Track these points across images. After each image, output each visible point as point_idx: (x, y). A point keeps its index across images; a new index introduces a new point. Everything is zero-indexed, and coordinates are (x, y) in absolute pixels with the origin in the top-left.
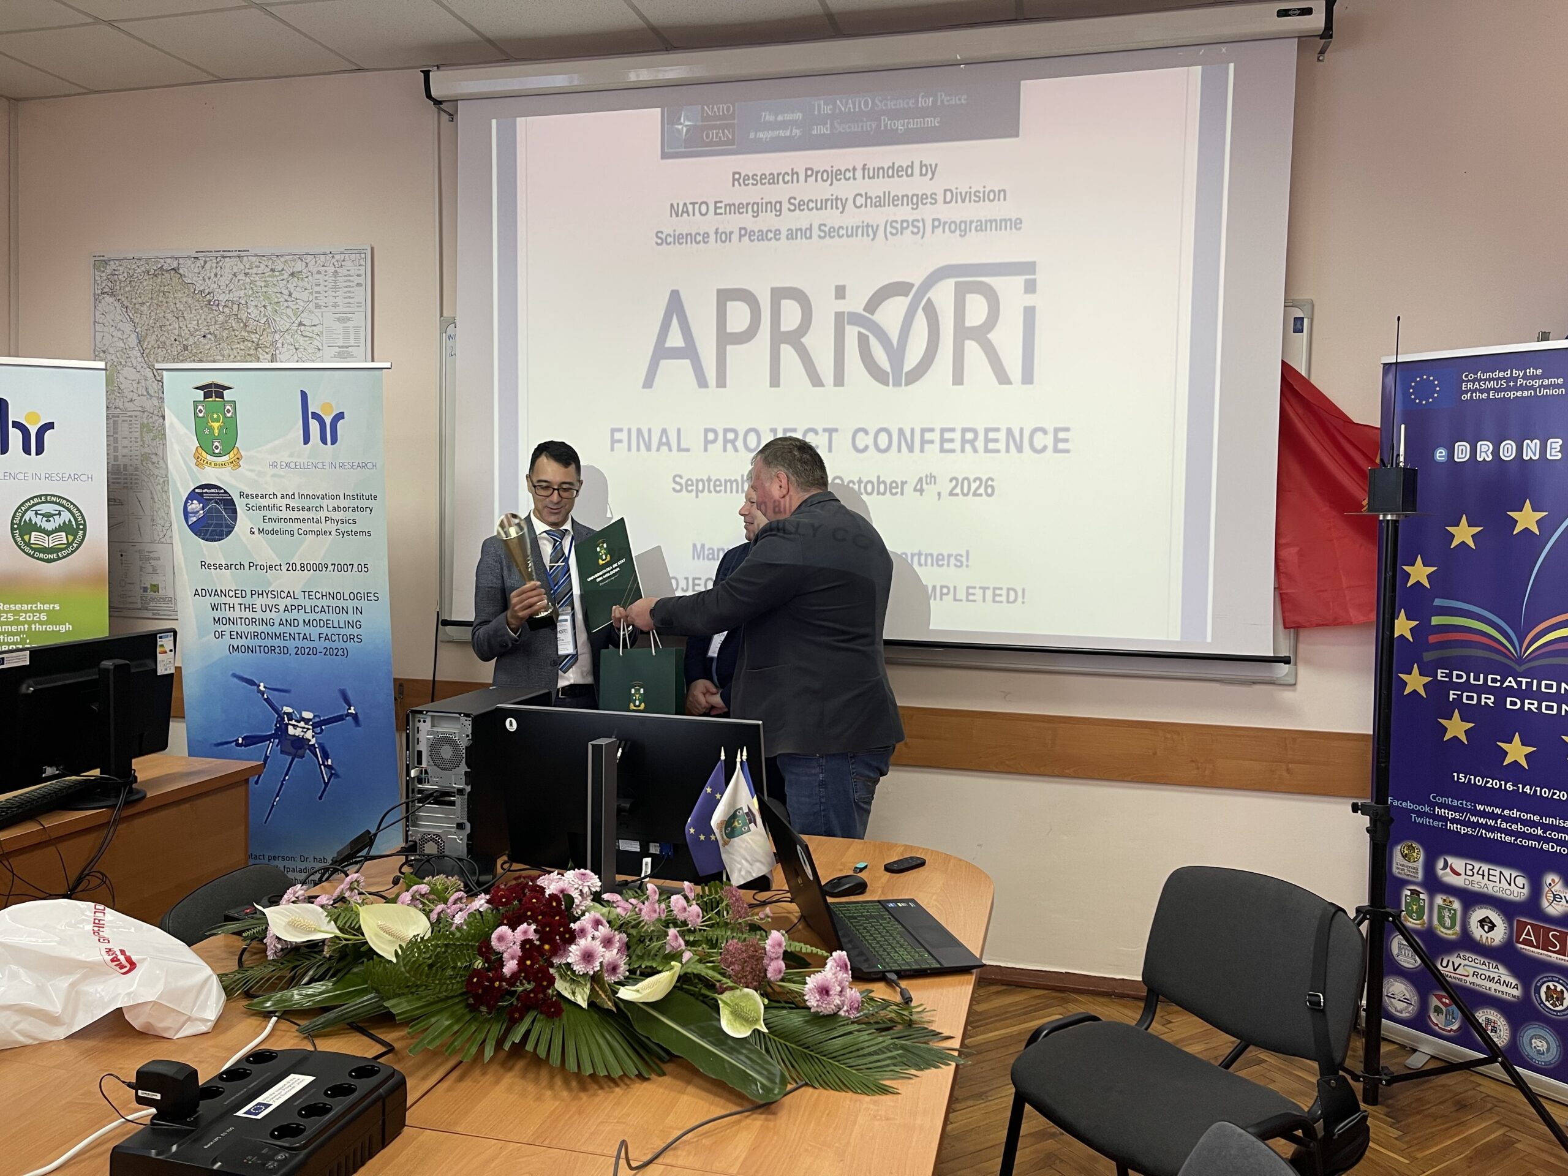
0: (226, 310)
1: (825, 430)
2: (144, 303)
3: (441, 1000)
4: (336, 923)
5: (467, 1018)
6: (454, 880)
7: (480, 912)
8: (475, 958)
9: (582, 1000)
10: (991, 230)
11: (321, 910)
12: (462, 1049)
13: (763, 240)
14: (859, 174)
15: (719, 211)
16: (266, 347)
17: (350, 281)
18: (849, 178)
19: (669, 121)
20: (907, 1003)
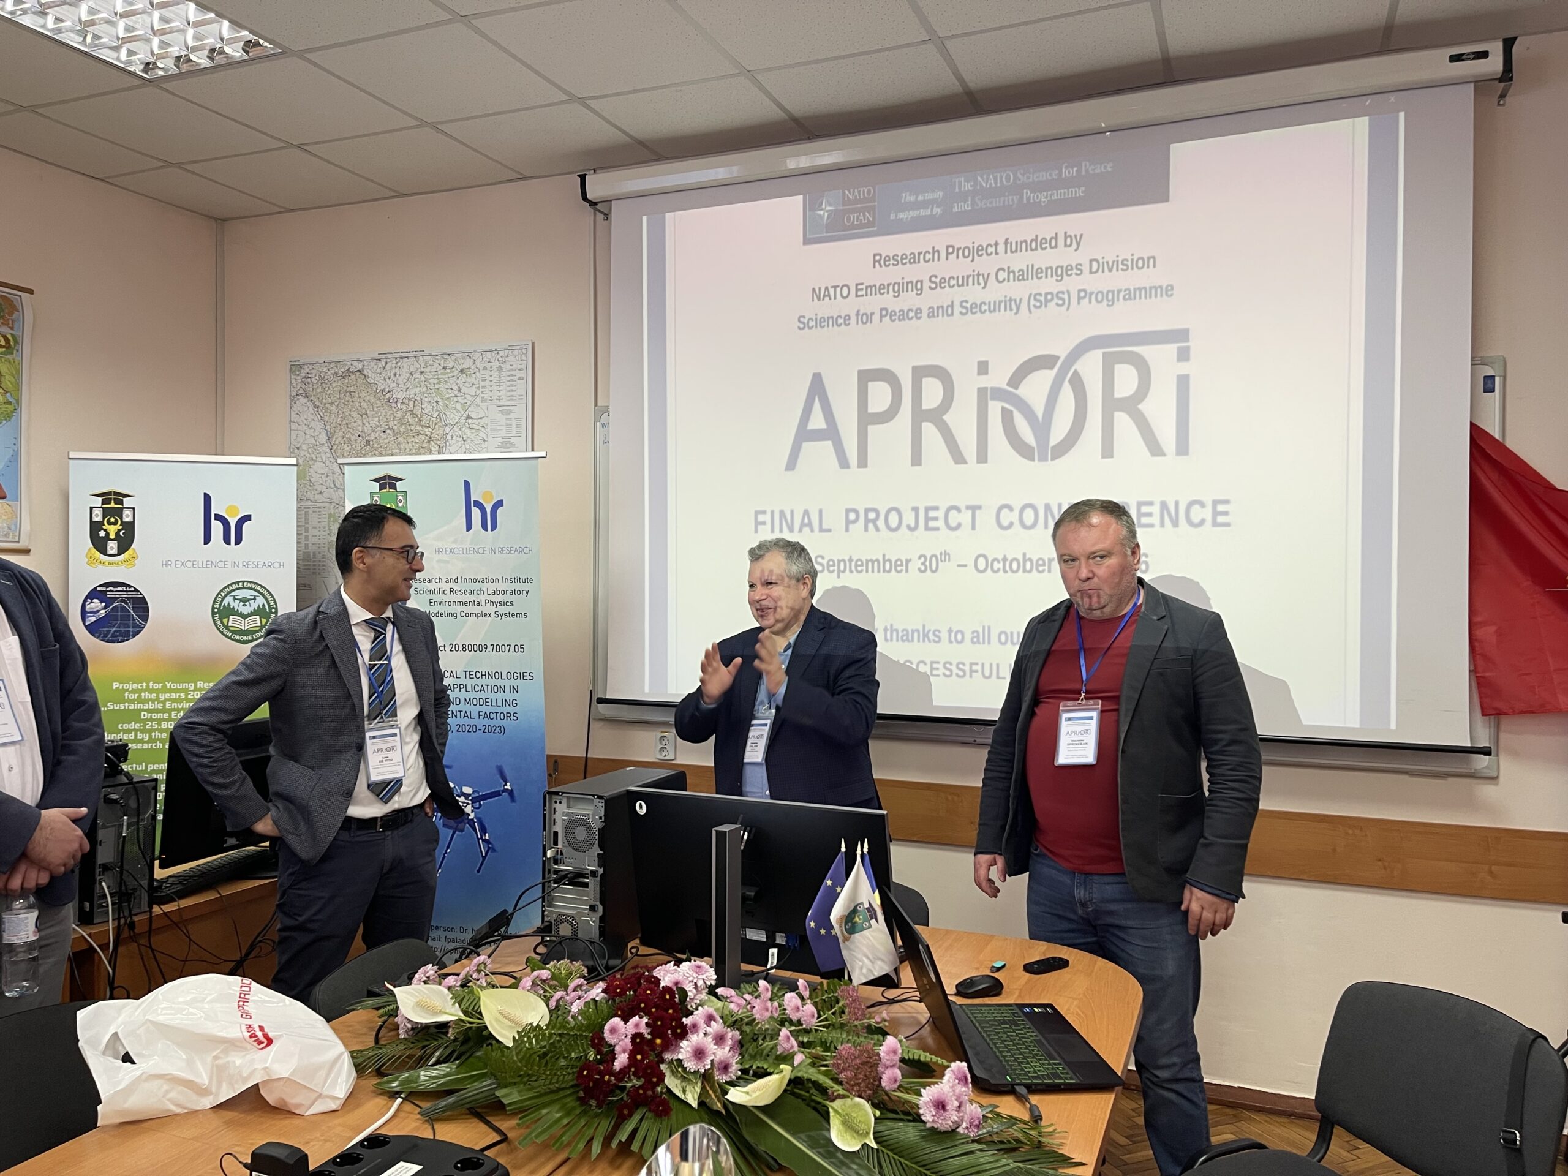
0: (404, 407)
1: (968, 508)
2: (332, 403)
3: (552, 1092)
4: (460, 1006)
5: (578, 1111)
6: (577, 964)
7: (596, 1001)
8: (588, 1049)
9: (692, 1098)
10: (1140, 298)
11: (446, 991)
12: (569, 1144)
13: (903, 319)
14: (1001, 248)
15: (860, 293)
16: (438, 440)
17: (512, 375)
18: (991, 253)
19: (810, 207)
20: (1036, 1122)
